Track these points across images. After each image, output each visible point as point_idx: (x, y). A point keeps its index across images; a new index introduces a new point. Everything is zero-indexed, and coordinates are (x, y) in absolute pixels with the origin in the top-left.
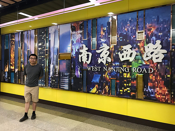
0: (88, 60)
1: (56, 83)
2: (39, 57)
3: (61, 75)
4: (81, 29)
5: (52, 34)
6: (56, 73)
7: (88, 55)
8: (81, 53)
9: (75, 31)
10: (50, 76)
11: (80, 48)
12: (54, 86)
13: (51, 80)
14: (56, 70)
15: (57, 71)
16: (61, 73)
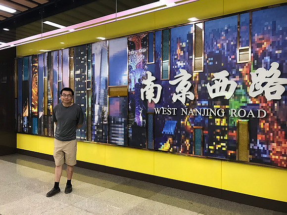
0: (155, 97)
1: (104, 134)
2: (77, 92)
3: (112, 122)
4: (143, 46)
5: (97, 54)
6: (103, 118)
7: (155, 88)
8: (144, 86)
9: (134, 50)
10: (94, 124)
11: (143, 77)
12: (101, 140)
13: (96, 130)
14: (103, 113)
15: (106, 116)
16: (112, 119)
